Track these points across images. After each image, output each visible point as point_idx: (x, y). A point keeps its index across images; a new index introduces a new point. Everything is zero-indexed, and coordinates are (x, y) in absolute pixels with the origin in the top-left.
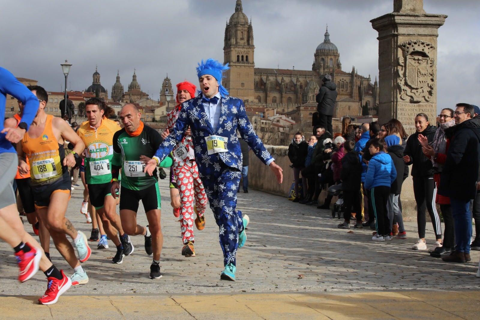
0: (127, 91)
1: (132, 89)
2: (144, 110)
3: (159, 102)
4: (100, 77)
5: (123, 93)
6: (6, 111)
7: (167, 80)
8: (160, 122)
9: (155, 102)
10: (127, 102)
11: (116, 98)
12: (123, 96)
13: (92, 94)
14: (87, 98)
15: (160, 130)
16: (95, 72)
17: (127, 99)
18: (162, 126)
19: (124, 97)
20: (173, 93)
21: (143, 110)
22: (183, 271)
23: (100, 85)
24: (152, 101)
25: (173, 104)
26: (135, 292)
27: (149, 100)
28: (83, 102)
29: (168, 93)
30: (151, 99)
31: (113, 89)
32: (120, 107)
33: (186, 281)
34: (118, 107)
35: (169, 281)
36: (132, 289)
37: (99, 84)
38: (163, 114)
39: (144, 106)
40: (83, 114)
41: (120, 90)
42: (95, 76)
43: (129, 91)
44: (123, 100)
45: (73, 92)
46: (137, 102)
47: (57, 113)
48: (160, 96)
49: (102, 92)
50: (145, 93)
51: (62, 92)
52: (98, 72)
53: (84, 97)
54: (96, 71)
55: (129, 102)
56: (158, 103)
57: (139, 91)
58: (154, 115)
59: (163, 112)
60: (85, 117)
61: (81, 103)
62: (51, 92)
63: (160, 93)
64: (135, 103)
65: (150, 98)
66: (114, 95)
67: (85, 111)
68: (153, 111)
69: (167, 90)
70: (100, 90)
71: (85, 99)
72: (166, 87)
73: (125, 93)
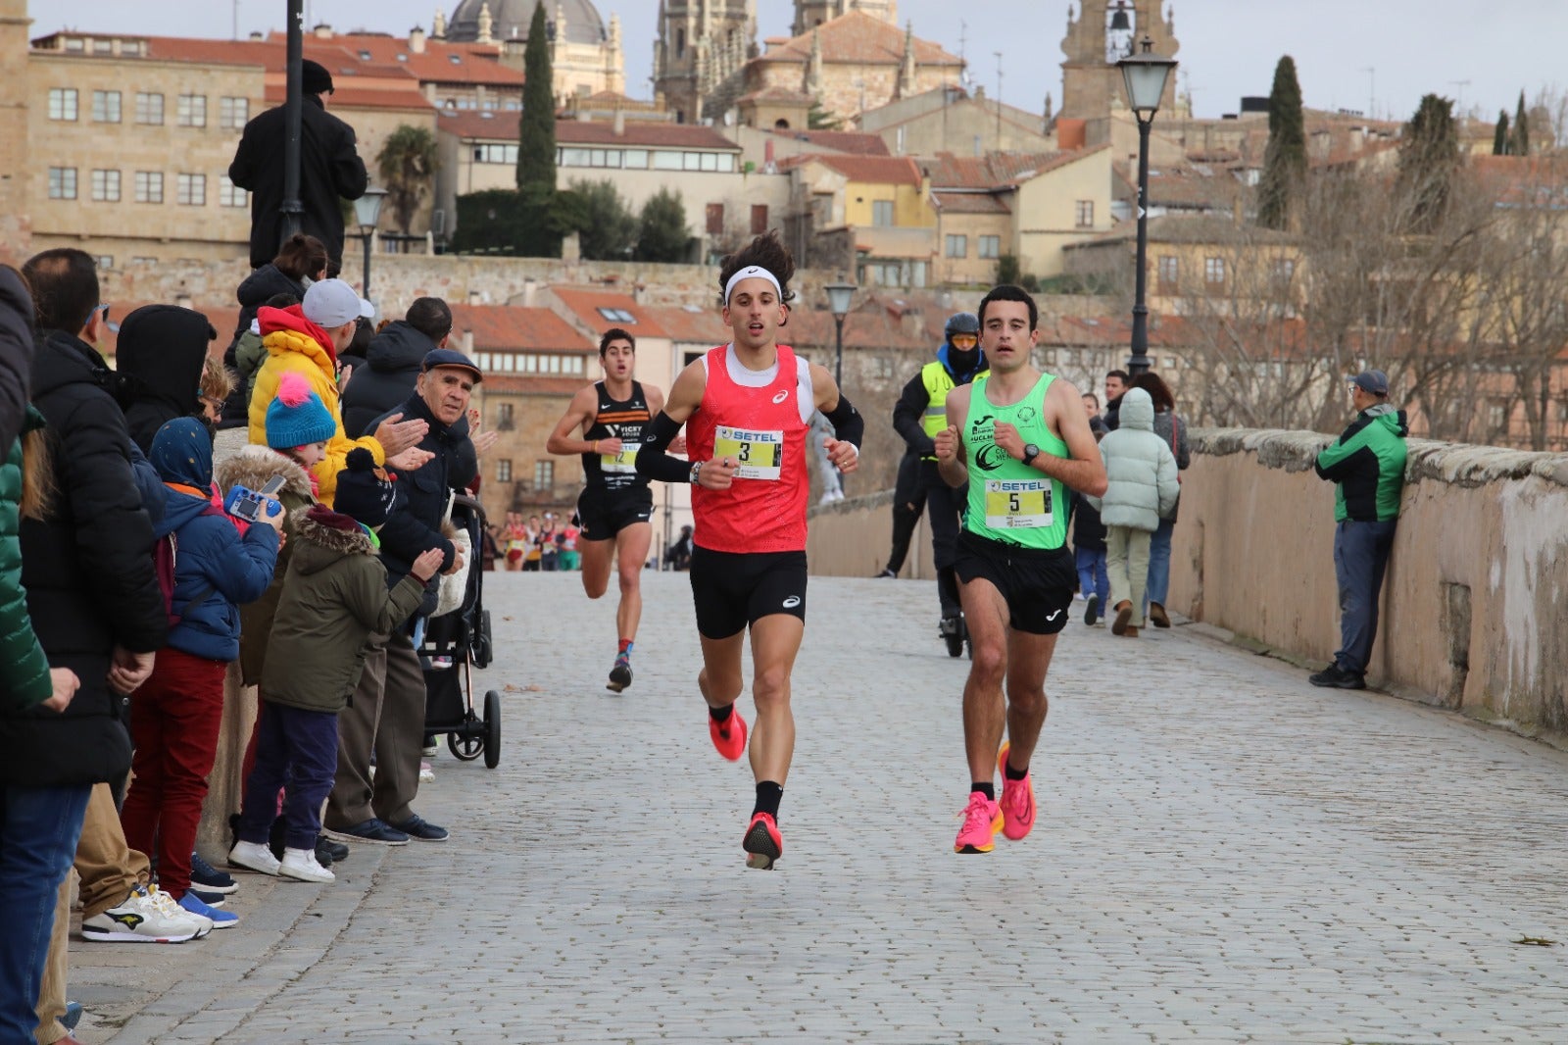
0: (787, 34)
2: (927, 190)
3: (1051, 125)
5: (752, 50)
8: (1066, 292)
9: (1018, 121)
10: (782, 123)
11: (693, 93)
12: (755, 70)
13: (493, 56)
14: (451, 93)
15: (1063, 356)
17: (790, 103)
18: (1079, 323)
19: (760, 84)
20: (1175, 46)
21: (919, 193)
24: (998, 110)
25: (1177, 135)
27: (967, 109)
28: (414, 121)
30: (990, 94)
31: (663, 15)
32: (725, 161)
34: (709, 161)
38: (1082, 226)
39: (927, 155)
40: (414, 230)
43: (798, 29)
44: (752, 104)
45: (336, 39)
46: (869, 127)
47: (202, 213)
48: (1064, 66)
49: (572, 37)
50: (939, 47)
51: (243, 36)
53: (423, 83)
55: (798, 120)
56: (1047, 134)
57: (885, 30)
58: (1010, 233)
59: (1086, 207)
60: (438, 251)
61: (406, 130)
62: (148, 40)
63: (1064, 46)
64: (849, 127)
65: (980, 90)
66: (678, 67)
67: (438, 202)
68: (1000, 197)
69: (1120, 22)
70: (561, 26)
71: (433, 96)
73: (763, 53)
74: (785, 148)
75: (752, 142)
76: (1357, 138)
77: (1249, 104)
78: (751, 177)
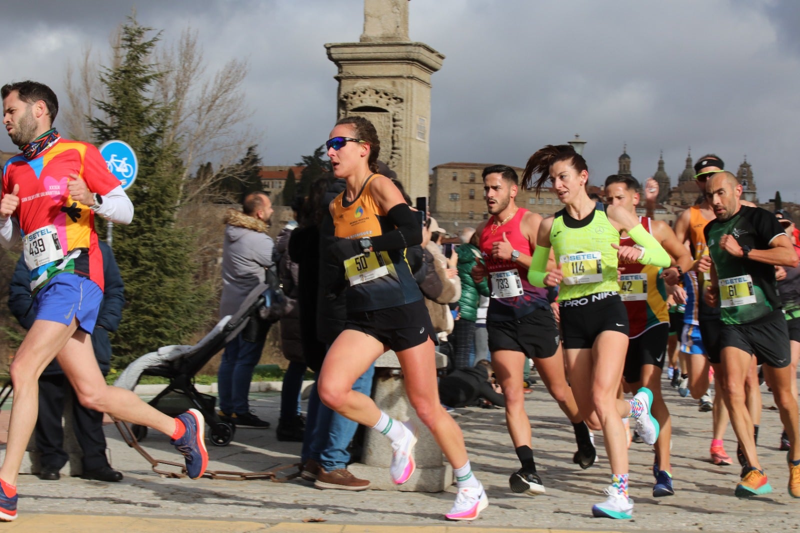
0: (676, 186)
1: (685, 182)
4: (630, 162)
5: (670, 189)
6: (476, 220)
7: (745, 167)
10: (676, 204)
12: (670, 193)
16: (622, 153)
17: (677, 200)
19: (670, 196)
20: (756, 189)
22: (781, 496)
23: (630, 175)
26: (701, 529)
29: (749, 189)
32: (664, 212)
33: (787, 513)
34: (660, 212)
35: (757, 512)
36: (696, 524)
37: (629, 173)
41: (664, 184)
42: (622, 160)
43: (679, 185)
52: (627, 153)
54: (625, 152)
55: (679, 203)
72: (743, 177)
73: (672, 190)
74: (676, 209)
75: (669, 208)
76: (792, 207)
77: (771, 201)
78: (670, 215)
